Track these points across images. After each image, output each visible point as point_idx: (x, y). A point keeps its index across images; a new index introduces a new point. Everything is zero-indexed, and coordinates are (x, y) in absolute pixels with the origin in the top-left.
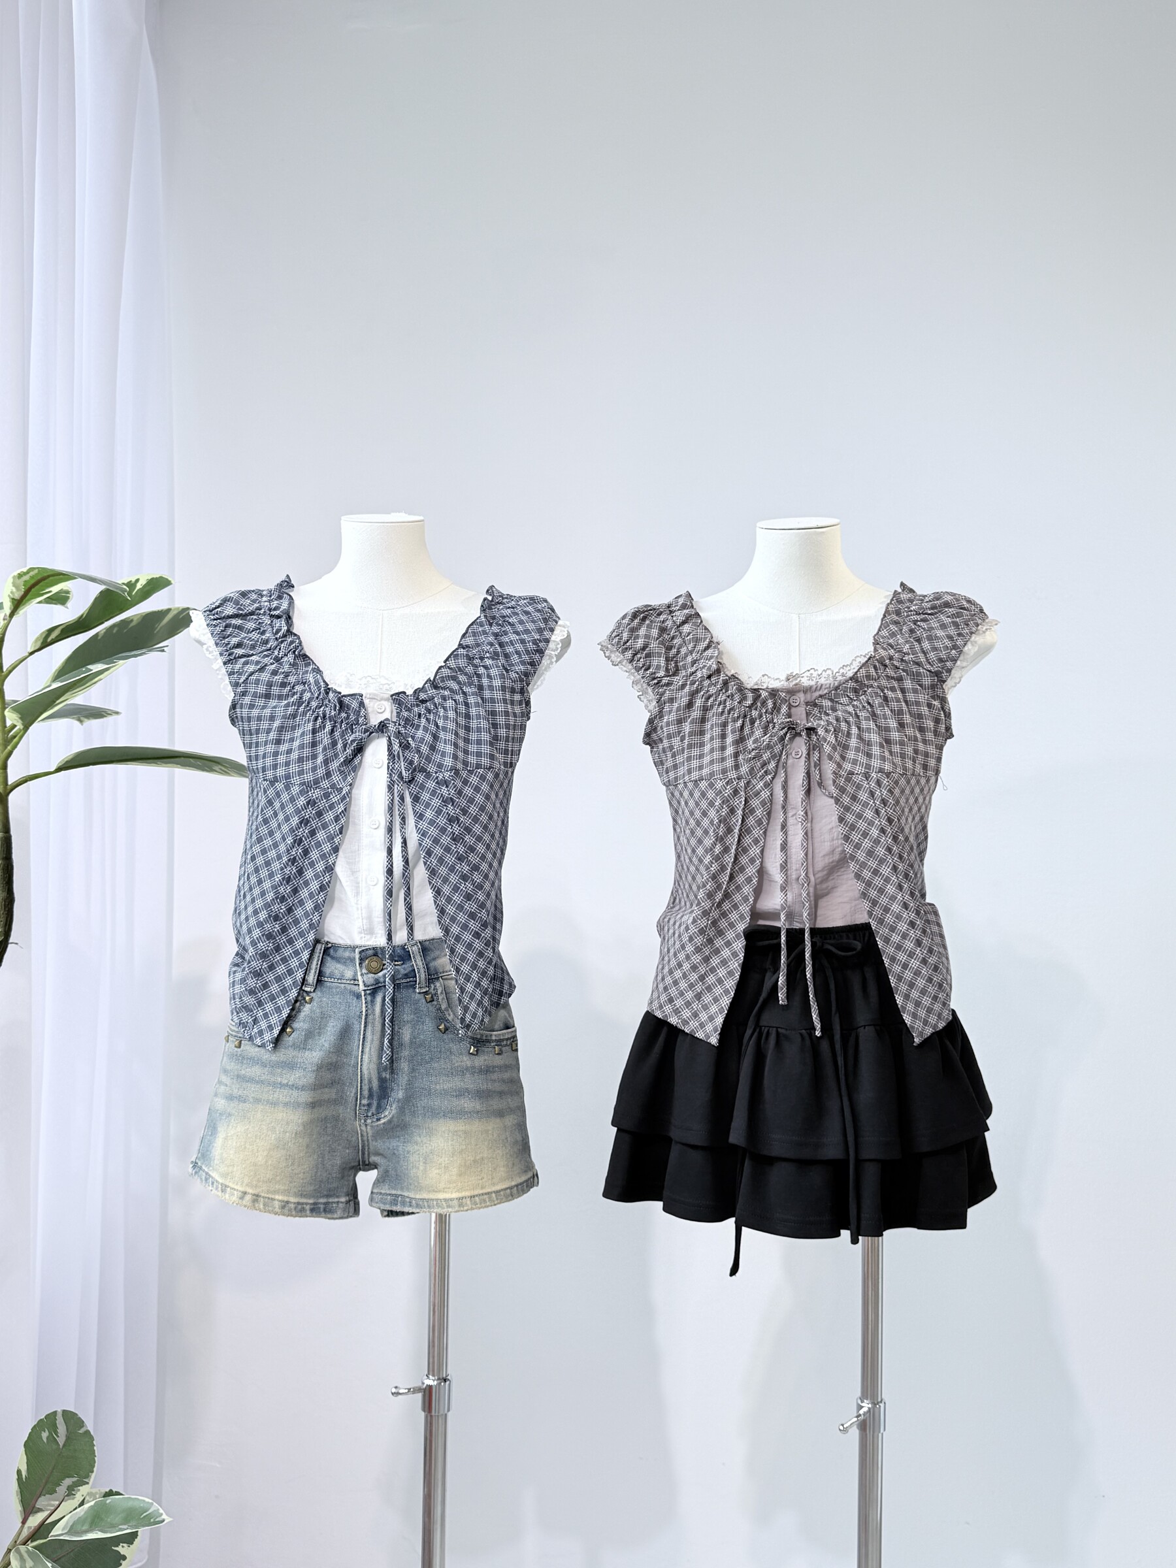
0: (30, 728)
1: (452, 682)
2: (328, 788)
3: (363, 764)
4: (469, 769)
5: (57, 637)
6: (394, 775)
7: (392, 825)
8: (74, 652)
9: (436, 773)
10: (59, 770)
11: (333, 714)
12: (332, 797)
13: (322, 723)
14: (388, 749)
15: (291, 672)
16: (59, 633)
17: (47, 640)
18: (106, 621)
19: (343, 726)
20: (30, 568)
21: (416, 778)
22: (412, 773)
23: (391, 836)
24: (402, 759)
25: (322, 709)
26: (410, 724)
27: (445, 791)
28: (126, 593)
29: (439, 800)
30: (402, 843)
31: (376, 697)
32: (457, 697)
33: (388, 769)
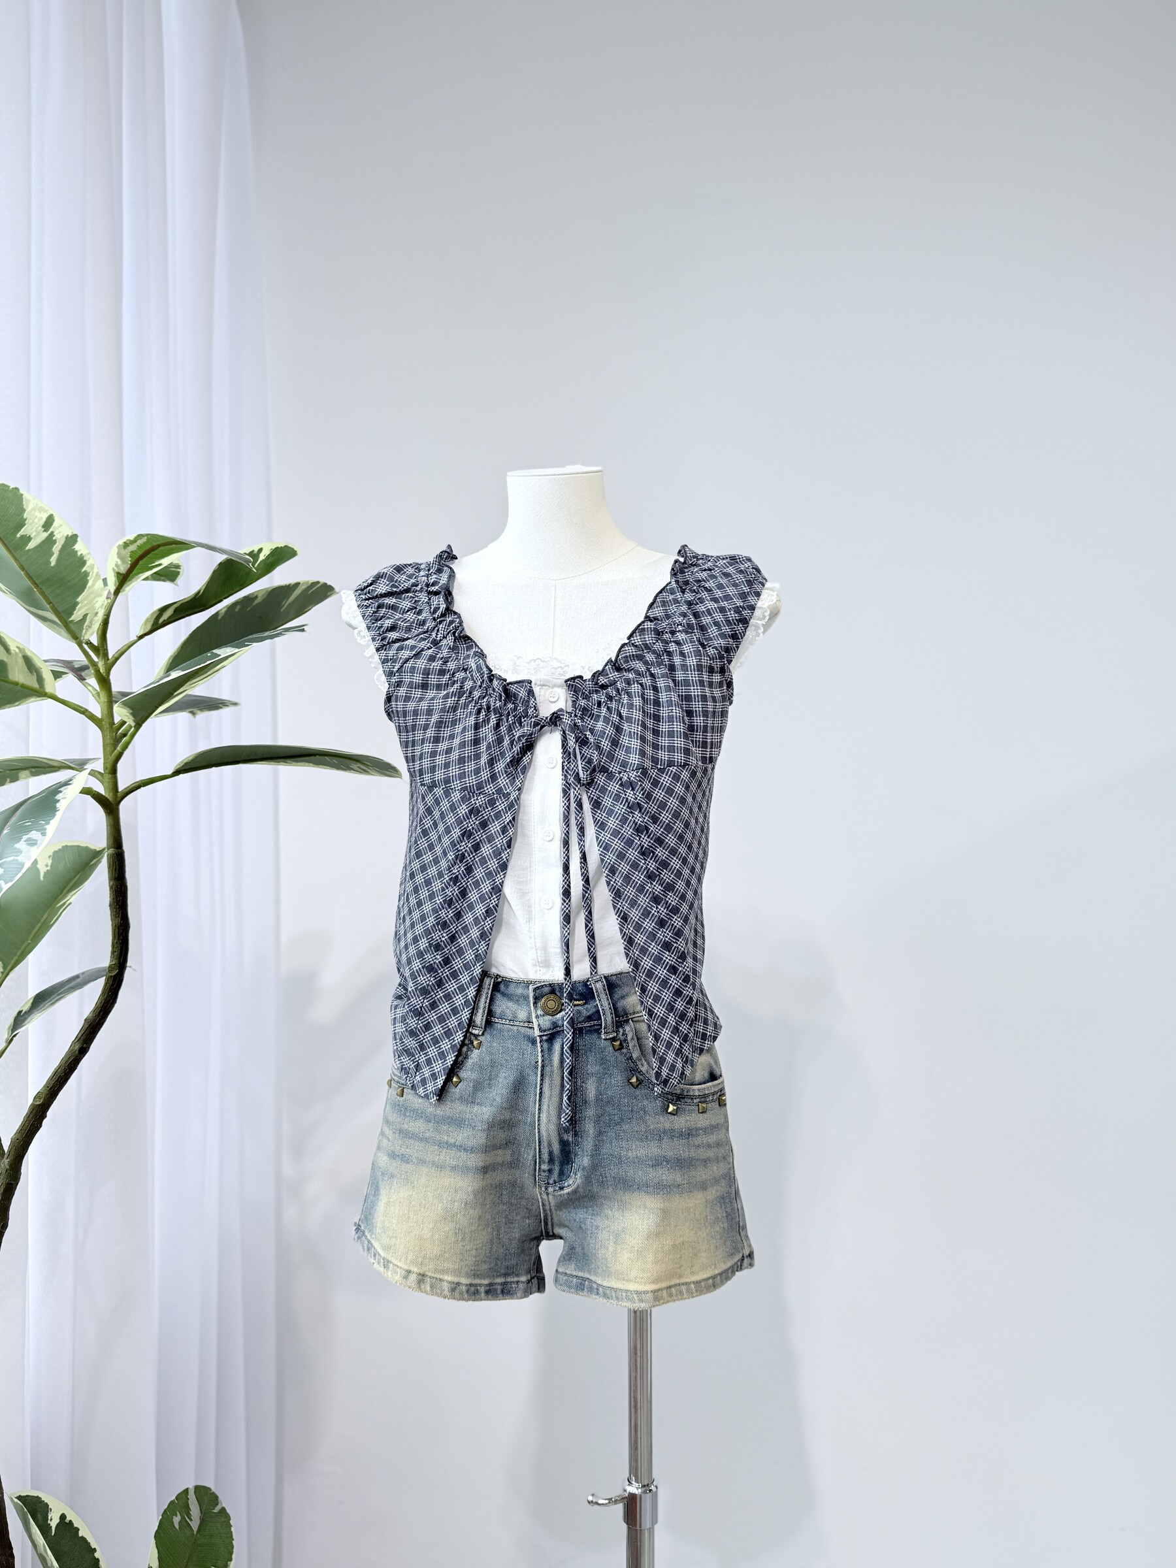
0: (143, 725)
1: (637, 662)
2: (493, 793)
3: (532, 764)
4: (659, 767)
5: (169, 617)
6: (569, 777)
7: (568, 837)
8: (190, 635)
9: (620, 773)
10: (177, 772)
11: (498, 705)
12: (498, 804)
13: (486, 715)
14: (563, 745)
15: (450, 657)
16: (172, 613)
17: (158, 622)
18: (225, 598)
19: (510, 719)
20: (138, 535)
21: (596, 780)
22: (591, 774)
23: (568, 850)
24: (579, 757)
25: (485, 700)
26: (588, 715)
27: (631, 795)
28: (250, 564)
29: (624, 806)
30: (581, 859)
31: (547, 684)
32: (644, 681)
33: (563, 769)
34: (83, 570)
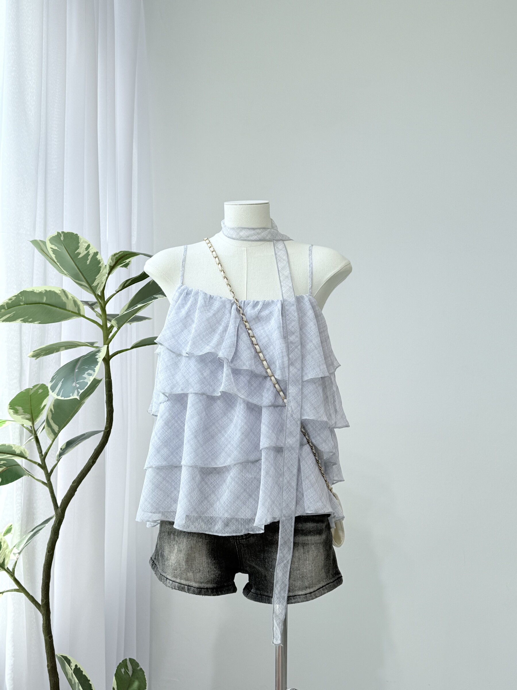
0: (121, 328)
8: (140, 290)
10: (132, 348)
16: (130, 282)
17: (125, 285)
20: (120, 251)
34: (99, 266)
